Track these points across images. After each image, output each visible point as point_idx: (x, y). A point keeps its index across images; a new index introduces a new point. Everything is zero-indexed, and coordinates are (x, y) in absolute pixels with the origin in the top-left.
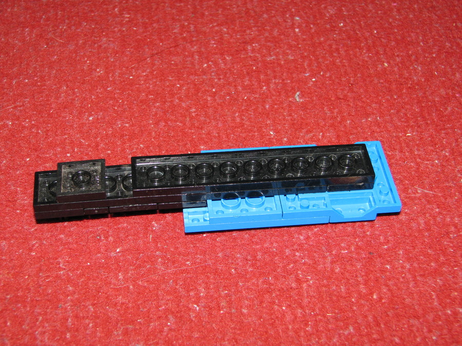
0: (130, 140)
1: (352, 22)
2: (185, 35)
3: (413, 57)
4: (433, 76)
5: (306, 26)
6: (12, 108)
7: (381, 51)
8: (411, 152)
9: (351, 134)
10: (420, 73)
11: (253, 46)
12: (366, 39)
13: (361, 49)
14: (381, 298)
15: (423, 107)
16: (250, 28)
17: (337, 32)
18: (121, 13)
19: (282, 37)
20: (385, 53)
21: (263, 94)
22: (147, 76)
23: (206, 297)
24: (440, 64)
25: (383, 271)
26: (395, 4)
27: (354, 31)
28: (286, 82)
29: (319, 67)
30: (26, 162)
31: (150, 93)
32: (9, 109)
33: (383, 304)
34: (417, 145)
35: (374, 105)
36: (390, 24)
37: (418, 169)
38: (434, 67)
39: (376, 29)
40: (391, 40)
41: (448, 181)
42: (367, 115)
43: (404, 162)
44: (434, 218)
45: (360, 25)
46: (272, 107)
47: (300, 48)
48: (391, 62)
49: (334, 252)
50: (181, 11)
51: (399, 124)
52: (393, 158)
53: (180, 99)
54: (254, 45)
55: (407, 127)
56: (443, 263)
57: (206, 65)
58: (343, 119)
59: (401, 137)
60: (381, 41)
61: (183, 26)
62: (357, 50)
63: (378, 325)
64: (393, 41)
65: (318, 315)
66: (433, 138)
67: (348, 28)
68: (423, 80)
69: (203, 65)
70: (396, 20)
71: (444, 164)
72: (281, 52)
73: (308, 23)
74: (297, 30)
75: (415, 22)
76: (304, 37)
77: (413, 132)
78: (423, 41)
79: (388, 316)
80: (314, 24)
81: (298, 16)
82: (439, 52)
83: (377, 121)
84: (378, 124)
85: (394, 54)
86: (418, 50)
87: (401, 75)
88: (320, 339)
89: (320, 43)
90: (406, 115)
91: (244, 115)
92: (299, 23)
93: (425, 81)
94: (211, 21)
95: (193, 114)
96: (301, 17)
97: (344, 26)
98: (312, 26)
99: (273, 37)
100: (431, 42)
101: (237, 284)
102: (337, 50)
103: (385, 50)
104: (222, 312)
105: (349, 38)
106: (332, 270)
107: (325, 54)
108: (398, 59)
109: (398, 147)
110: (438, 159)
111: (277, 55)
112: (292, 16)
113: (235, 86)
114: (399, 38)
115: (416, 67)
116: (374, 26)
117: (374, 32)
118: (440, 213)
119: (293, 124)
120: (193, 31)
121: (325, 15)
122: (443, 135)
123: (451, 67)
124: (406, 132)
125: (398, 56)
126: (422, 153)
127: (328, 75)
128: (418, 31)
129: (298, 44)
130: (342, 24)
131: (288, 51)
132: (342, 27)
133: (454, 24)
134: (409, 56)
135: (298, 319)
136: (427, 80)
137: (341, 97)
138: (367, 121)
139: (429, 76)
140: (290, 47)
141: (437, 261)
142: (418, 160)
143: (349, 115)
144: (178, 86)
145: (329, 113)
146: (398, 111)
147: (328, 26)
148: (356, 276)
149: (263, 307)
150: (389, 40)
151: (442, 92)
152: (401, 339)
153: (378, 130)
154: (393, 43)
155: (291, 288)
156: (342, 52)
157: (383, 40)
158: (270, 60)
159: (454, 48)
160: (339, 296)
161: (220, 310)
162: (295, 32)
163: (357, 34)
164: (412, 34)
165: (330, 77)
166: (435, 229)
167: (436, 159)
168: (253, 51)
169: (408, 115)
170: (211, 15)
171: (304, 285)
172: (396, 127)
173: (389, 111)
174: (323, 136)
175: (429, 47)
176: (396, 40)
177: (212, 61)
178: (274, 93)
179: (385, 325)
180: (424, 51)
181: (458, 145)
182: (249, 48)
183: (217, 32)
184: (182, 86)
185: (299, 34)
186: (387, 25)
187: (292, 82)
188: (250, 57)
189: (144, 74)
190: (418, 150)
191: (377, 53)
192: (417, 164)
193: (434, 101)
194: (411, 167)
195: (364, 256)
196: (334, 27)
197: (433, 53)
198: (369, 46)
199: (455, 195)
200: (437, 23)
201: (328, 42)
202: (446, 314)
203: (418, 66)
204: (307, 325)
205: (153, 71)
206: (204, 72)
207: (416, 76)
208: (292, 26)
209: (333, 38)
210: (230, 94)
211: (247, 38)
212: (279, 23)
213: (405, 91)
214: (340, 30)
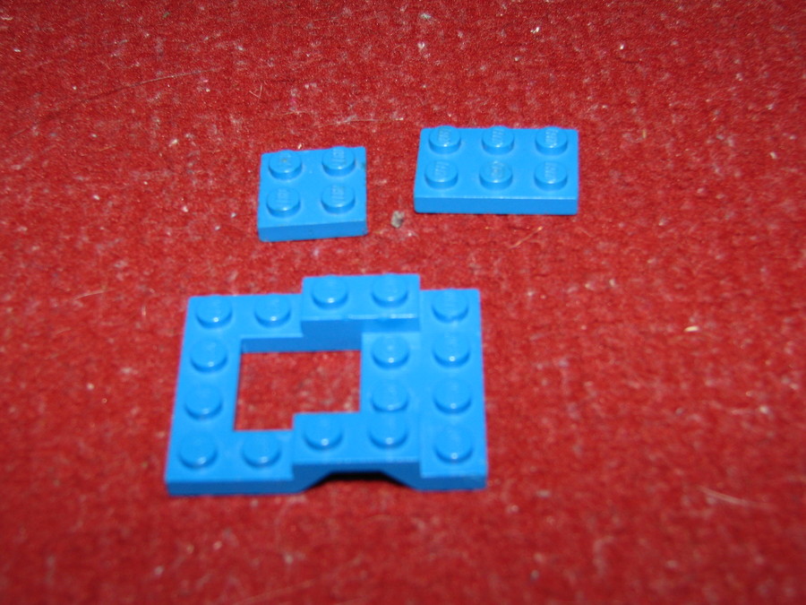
1: (564, 22)
2: (138, 65)
4: (764, 162)
5: (446, 36)
7: (634, 95)
8: (697, 382)
9: (536, 329)
10: (732, 156)
11: (305, 89)
12: (597, 66)
15: (734, 248)
16: (303, 43)
17: (522, 50)
19: (382, 64)
20: (643, 103)
24: (784, 130)
27: (568, 46)
31: (20, 219)
34: (714, 358)
35: (602, 245)
36: (661, 25)
37: (711, 431)
38: (768, 139)
39: (623, 39)
40: (660, 68)
42: (583, 274)
43: (674, 409)
45: (584, 30)
47: (423, 91)
48: (658, 125)
51: (668, 297)
52: (644, 401)
53: (96, 236)
54: (307, 86)
55: (688, 307)
57: (175, 141)
59: (671, 335)
60: (635, 71)
61: (137, 41)
62: (572, 95)
64: (667, 70)
66: (758, 337)
67: (552, 38)
68: (737, 174)
69: (168, 140)
70: (677, 15)
71: (786, 416)
72: (373, 103)
73: (450, 28)
74: (422, 46)
75: (724, 21)
76: (438, 63)
77: (704, 320)
78: (742, 69)
80: (466, 30)
81: (427, 10)
83: (608, 290)
85: (666, 105)
86: (729, 95)
87: (681, 162)
89: (478, 78)
90: (688, 271)
92: (429, 27)
93: (743, 178)
94: (209, 26)
96: (435, 13)
97: (545, 33)
98: (460, 35)
99: (359, 65)
100: (763, 73)
102: (520, 95)
103: (644, 94)
105: (553, 64)
107: (488, 107)
108: (675, 119)
109: (660, 364)
110: (770, 402)
111: (362, 111)
112: (414, 11)
114: (682, 60)
115: (720, 137)
116: (619, 32)
117: (618, 46)
118: (766, 570)
120: (160, 55)
122: (785, 330)
124: (684, 322)
126: (726, 382)
128: (731, 44)
129: (421, 82)
130: (538, 29)
131: (391, 101)
132: (538, 36)
134: (706, 112)
136: (749, 174)
138: (582, 290)
139: (754, 165)
140: (399, 90)
142: (716, 405)
143: (535, 273)
144: (97, 197)
146: (669, 261)
147: (502, 35)
150: (657, 68)
151: (788, 205)
153: (610, 317)
154: (665, 77)
157: (640, 69)
158: (343, 126)
162: (415, 52)
163: (575, 54)
164: (717, 53)
167: (762, 403)
168: (303, 101)
169: (695, 272)
170: (212, 12)
172: (658, 307)
173: (644, 260)
175: (758, 85)
176: (675, 69)
177: (194, 131)
180: (746, 95)
182: (294, 93)
183: (218, 56)
184: (106, 196)
185: (426, 56)
186: (651, 30)
188: (294, 116)
189: (18, 167)
190: (716, 375)
191: (624, 103)
193: (766, 232)
194: (692, 427)
196: (517, 36)
197: (769, 101)
198: (603, 85)
200: (781, 23)
201: (499, 76)
203: (727, 136)
205: (42, 158)
206: (169, 161)
207: (721, 164)
208: (412, 38)
209: (513, 68)
210: (223, 218)
211: (293, 66)
212: (377, 29)
213: (687, 206)
214: (532, 40)
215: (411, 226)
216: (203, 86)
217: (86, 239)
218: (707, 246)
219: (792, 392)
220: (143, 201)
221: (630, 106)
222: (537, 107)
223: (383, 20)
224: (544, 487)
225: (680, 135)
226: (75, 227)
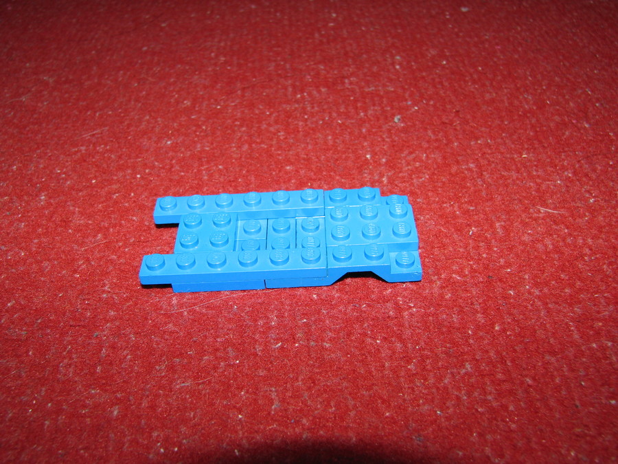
0: (208, 162)
1: (455, 61)
2: (280, 72)
3: (522, 90)
4: (545, 105)
5: (407, 64)
6: (90, 136)
7: (487, 83)
8: (529, 173)
9: (460, 155)
10: (531, 102)
11: (351, 80)
12: (471, 75)
13: (465, 82)
14: (504, 330)
15: (537, 131)
17: (439, 69)
18: (217, 56)
19: (382, 72)
20: (492, 86)
21: (361, 119)
22: (235, 105)
23: (278, 326)
24: (551, 95)
25: (506, 297)
26: (499, 47)
27: (458, 68)
28: (385, 109)
29: (422, 96)
30: (91, 184)
31: (236, 120)
32: (85, 137)
33: (507, 337)
34: (535, 166)
35: (483, 129)
36: (495, 62)
37: (538, 189)
38: (545, 97)
39: (480, 66)
41: (575, 201)
42: (477, 139)
44: (564, 240)
45: (464, 63)
46: (369, 131)
47: (400, 81)
48: (499, 92)
49: (443, 276)
50: (278, 54)
51: (513, 146)
52: (509, 179)
53: (269, 125)
55: (522, 149)
56: (581, 290)
57: (299, 96)
58: (449, 142)
59: (516, 158)
60: (487, 76)
61: (278, 65)
63: (503, 361)
64: (500, 76)
65: (424, 350)
66: (552, 159)
67: (451, 65)
68: (535, 108)
69: (296, 95)
70: (501, 59)
71: (569, 184)
72: (380, 84)
73: (409, 62)
74: (398, 67)
75: (520, 61)
76: (405, 72)
77: (529, 153)
78: (531, 76)
79: (515, 351)
80: (415, 62)
81: (399, 56)
82: (549, 86)
83: (488, 143)
84: (488, 146)
85: (502, 86)
86: (527, 84)
87: (511, 104)
88: (426, 380)
89: (423, 77)
90: (520, 138)
91: (338, 138)
92: (400, 61)
93: (537, 109)
95: (282, 138)
96: (402, 57)
97: (447, 63)
98: (414, 64)
99: (372, 73)
100: (539, 77)
101: (319, 312)
102: (441, 83)
103: (492, 83)
104: (297, 345)
105: (453, 73)
106: (442, 296)
108: (506, 91)
109: (514, 167)
110: (561, 180)
111: (376, 87)
112: (392, 56)
113: (330, 113)
114: (505, 73)
115: (526, 96)
116: (478, 64)
117: (478, 68)
119: (393, 146)
121: (427, 56)
122: (563, 157)
123: (564, 97)
124: (521, 154)
125: (506, 88)
126: (540, 173)
127: (432, 103)
128: (525, 68)
129: (399, 78)
130: (445, 63)
131: (387, 84)
132: (445, 65)
133: (562, 63)
134: (518, 89)
135: (397, 355)
136: (539, 108)
137: (447, 121)
138: (477, 143)
139: (541, 106)
140: (390, 80)
141: (572, 286)
142: (539, 181)
143: (456, 138)
144: (268, 113)
145: (433, 137)
146: (511, 135)
147: (430, 64)
148: (472, 304)
149: (351, 340)
150: (496, 75)
151: (557, 118)
152: (534, 379)
153: (489, 151)
154: (499, 78)
155: (389, 317)
156: (446, 84)
157: (489, 75)
158: (369, 91)
159: (565, 82)
160: (451, 327)
161: (295, 343)
162: (395, 69)
163: (461, 71)
164: (519, 71)
165: (434, 106)
166: (567, 251)
167: (558, 180)
168: (351, 83)
169: (522, 138)
171: (406, 314)
172: (509, 149)
173: (500, 134)
174: (427, 157)
175: (538, 81)
176: (503, 76)
177: (307, 93)
178: (372, 118)
179: (512, 362)
180: (534, 84)
181: (581, 167)
182: (346, 81)
183: (313, 69)
184: (272, 113)
185: (400, 70)
186: (491, 63)
187: (392, 108)
188: (348, 88)
189: (233, 104)
190: (537, 171)
191: (484, 85)
192: (537, 184)
193: (549, 126)
194: (530, 188)
195: (481, 280)
196: (436, 64)
197: (543, 86)
198: (475, 80)
199: (586, 216)
201: (431, 77)
202: (590, 349)
203: (528, 96)
204: (409, 362)
205: (244, 101)
206: (297, 101)
207: (527, 104)
208: (393, 64)
209: (436, 74)
210: (323, 120)
211: (345, 73)
212: (379, 62)
213: (516, 117)
214: (443, 67)
215: (402, 122)
216: (309, 78)
217: (265, 126)
218: (526, 130)
219: (570, 177)
220: (289, 115)
221: (487, 86)
222: (448, 86)
223: (380, 59)
224: (472, 206)
225: (509, 95)
226: (260, 122)
